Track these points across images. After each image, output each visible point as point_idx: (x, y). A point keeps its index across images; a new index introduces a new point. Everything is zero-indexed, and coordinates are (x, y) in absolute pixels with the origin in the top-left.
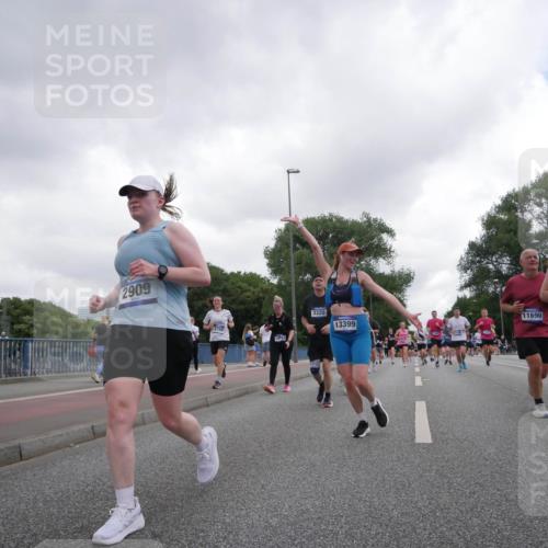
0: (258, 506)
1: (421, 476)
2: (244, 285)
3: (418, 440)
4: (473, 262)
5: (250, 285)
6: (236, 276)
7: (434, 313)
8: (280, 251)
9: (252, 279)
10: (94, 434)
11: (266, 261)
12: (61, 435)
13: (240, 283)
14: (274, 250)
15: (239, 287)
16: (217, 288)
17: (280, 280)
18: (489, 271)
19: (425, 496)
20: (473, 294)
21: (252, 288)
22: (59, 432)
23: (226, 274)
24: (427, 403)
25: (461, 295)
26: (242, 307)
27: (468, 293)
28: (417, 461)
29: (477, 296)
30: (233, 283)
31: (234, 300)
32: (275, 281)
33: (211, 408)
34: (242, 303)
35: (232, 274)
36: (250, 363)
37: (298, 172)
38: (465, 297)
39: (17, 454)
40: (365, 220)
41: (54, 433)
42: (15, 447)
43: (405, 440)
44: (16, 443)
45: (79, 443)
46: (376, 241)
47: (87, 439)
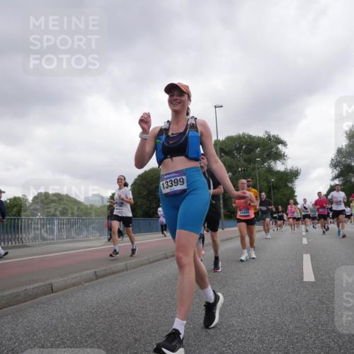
1: (307, 303)
3: (305, 280)
4: (340, 162)
7: (319, 193)
10: (96, 276)
12: (76, 277)
18: (352, 167)
19: (311, 317)
22: (75, 275)
24: (311, 255)
25: (332, 183)
28: (305, 293)
29: (344, 184)
33: (169, 259)
37: (222, 106)
39: (50, 289)
40: (267, 136)
41: (72, 276)
42: (49, 285)
43: (297, 280)
44: (48, 282)
45: (87, 282)
46: (274, 150)
47: (92, 280)
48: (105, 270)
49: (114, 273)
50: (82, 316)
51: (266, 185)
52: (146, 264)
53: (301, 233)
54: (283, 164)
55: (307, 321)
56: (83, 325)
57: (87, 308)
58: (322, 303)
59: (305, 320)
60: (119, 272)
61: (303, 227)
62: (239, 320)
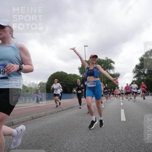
0: (78, 138)
1: (123, 130)
2: (73, 77)
3: (122, 120)
4: (137, 71)
5: (74, 77)
6: (70, 75)
7: (127, 84)
8: (83, 68)
9: (75, 76)
10: (32, 118)
11: (79, 71)
12: (23, 119)
13: (72, 77)
14: (81, 67)
15: (72, 78)
16: (65, 78)
17: (83, 76)
18: (141, 73)
19: (124, 136)
20: (137, 79)
21: (75, 78)
22: (23, 118)
23: (68, 74)
24: (124, 110)
25: (133, 80)
26: (72, 83)
27: (135, 79)
28: (121, 126)
29: (138, 80)
30: (70, 77)
31: (70, 82)
32: (81, 76)
33: (64, 111)
34: (72, 82)
35: (69, 74)
36: (75, 99)
37: (87, 46)
38: (135, 80)
39: (12, 124)
40: (106, 59)
41: (21, 118)
42: (11, 122)
43: (118, 120)
44: (12, 121)
45: (29, 121)
46: (109, 65)
47: (30, 120)
48: (36, 115)
49: (40, 117)
50: (26, 136)
51: (106, 80)
52: (54, 113)
53: (120, 100)
54: (113, 71)
55: (122, 138)
56: (26, 139)
57: (28, 132)
58: (129, 130)
59: (122, 137)
60: (42, 116)
61: (121, 98)
62: (94, 137)
